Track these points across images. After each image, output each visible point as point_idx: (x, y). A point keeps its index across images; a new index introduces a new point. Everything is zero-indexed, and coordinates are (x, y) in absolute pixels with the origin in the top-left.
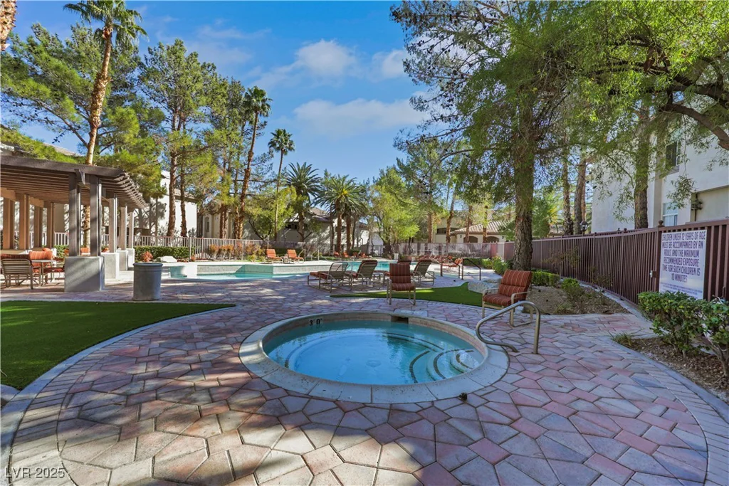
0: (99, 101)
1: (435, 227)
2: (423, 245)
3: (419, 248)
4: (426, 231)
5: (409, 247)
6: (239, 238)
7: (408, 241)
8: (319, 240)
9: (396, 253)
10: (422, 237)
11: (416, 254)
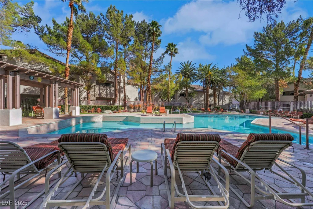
0: (70, 38)
1: (281, 91)
2: (270, 103)
3: (267, 105)
4: (273, 93)
5: (258, 104)
6: (147, 101)
7: (258, 101)
8: (199, 101)
9: (248, 108)
10: (270, 98)
11: (264, 110)
